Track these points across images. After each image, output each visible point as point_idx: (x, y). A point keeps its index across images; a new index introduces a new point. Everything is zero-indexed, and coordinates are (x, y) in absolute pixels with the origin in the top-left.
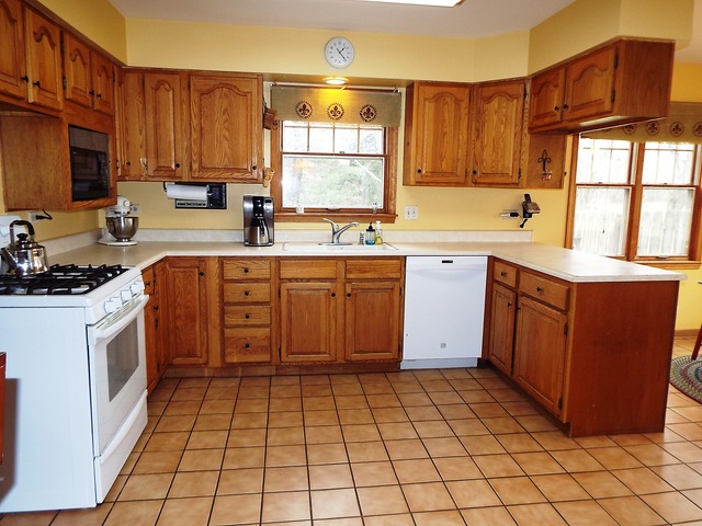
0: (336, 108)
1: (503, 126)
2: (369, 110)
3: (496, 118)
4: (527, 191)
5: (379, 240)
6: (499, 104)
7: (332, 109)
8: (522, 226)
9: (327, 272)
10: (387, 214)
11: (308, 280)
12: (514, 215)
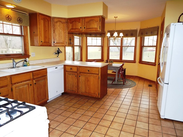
0: (8, 16)
1: (61, 30)
2: (20, 19)
3: (59, 27)
4: (58, 47)
5: (28, 64)
6: (60, 24)
7: (7, 16)
8: (58, 56)
9: (28, 77)
10: (25, 55)
11: (21, 82)
12: (56, 54)
